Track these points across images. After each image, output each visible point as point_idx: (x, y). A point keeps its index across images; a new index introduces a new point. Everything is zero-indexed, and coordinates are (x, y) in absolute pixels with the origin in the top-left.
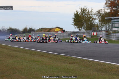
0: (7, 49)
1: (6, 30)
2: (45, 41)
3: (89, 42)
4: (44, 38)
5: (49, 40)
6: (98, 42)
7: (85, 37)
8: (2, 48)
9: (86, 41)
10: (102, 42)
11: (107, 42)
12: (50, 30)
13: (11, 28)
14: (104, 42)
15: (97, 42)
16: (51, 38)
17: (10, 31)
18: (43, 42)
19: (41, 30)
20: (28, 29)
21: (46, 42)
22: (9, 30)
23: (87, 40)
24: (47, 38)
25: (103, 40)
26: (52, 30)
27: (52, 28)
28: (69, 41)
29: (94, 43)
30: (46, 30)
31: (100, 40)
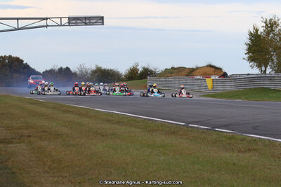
0: (90, 117)
1: (89, 71)
7: (155, 87)
8: (79, 114)
9: (156, 94)
12: (191, 72)
13: (101, 68)
17: (98, 75)
19: (171, 73)
20: (140, 69)
22: (94, 72)
26: (197, 72)
27: (197, 68)
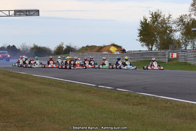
1: (29, 49)
2: (68, 67)
3: (133, 68)
4: (68, 62)
5: (74, 65)
6: (149, 68)
7: (127, 60)
8: (22, 78)
10: (155, 68)
11: (162, 68)
14: (157, 68)
15: (147, 68)
16: (76, 62)
17: (35, 51)
18: (66, 68)
20: (65, 47)
21: (70, 68)
22: (32, 49)
23: (130, 65)
24: (72, 63)
25: (157, 65)
26: (104, 49)
27: (105, 46)
28: (99, 66)
29: (144, 69)
30: (95, 50)
31: (152, 65)
